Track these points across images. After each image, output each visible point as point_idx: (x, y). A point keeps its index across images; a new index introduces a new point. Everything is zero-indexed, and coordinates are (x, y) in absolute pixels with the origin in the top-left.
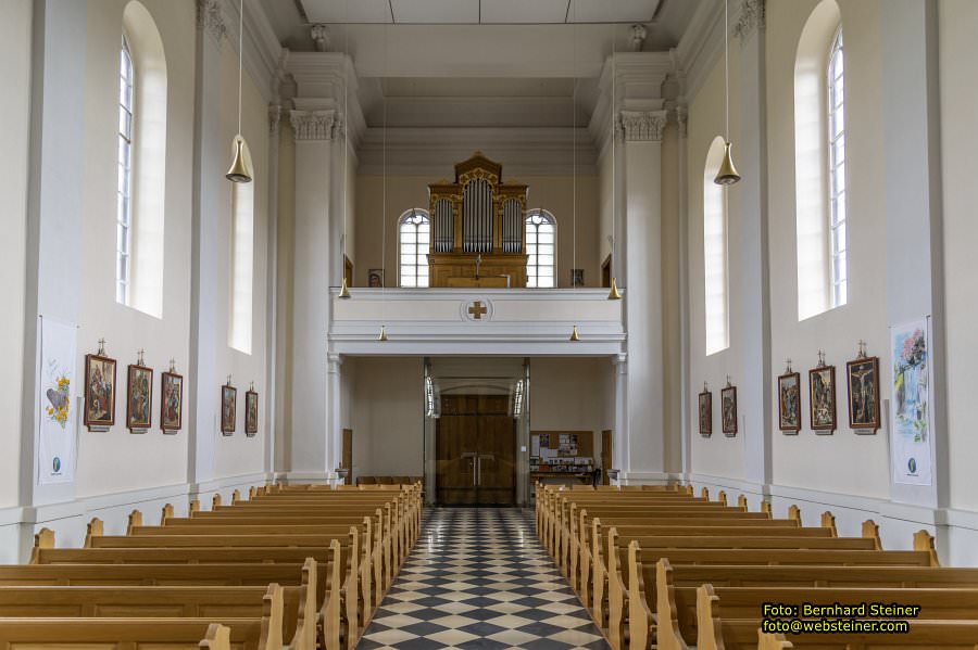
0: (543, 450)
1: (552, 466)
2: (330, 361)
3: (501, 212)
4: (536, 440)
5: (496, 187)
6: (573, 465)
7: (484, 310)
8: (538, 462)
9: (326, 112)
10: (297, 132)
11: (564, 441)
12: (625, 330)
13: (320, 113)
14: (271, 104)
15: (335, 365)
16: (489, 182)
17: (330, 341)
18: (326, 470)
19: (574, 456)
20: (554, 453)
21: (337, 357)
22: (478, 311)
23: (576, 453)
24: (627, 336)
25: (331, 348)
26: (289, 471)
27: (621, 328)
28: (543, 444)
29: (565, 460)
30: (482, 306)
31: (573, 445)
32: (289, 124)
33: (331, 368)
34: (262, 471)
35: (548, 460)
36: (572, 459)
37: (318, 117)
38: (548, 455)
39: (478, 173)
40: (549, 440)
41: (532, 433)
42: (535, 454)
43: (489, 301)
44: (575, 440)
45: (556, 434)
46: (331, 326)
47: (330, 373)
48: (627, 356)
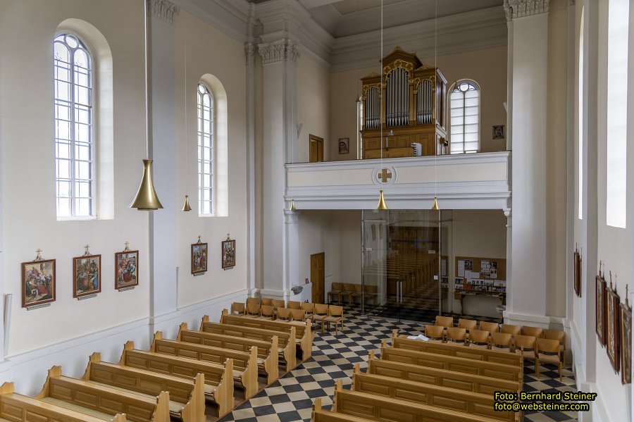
0: (467, 272)
1: (474, 285)
2: (286, 215)
3: (415, 92)
4: (462, 264)
5: (411, 72)
6: (492, 286)
7: (390, 175)
8: (462, 282)
9: (280, 41)
10: (264, 58)
11: (485, 267)
12: (510, 189)
13: (276, 43)
14: (246, 43)
15: (290, 217)
16: (406, 69)
17: (286, 201)
18: (285, 289)
19: (494, 279)
20: (477, 275)
21: (291, 212)
22: (385, 176)
23: (496, 277)
24: (511, 194)
25: (287, 206)
26: (263, 288)
27: (507, 187)
28: (467, 268)
29: (486, 281)
30: (388, 172)
31: (493, 270)
32: (259, 54)
33: (287, 220)
34: (246, 288)
35: (471, 281)
36: (492, 281)
37: (275, 46)
38: (471, 277)
39: (398, 63)
40: (472, 264)
41: (458, 259)
42: (461, 274)
43: (393, 167)
44: (495, 266)
45: (479, 260)
46: (286, 191)
47: (286, 223)
48: (511, 211)
